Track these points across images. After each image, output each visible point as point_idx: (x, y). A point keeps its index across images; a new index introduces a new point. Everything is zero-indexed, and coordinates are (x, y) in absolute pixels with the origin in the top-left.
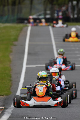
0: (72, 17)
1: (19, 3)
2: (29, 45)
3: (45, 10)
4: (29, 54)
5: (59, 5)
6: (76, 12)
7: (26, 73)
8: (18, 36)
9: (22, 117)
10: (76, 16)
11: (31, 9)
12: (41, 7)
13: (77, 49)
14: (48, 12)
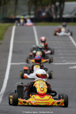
0: (54, 17)
1: (5, 3)
2: (14, 44)
3: (29, 10)
4: (14, 52)
5: (42, 5)
6: (58, 13)
7: (11, 70)
8: (3, 35)
9: (7, 112)
10: (58, 17)
11: (16, 9)
12: (25, 8)
13: (60, 47)
14: (32, 12)
